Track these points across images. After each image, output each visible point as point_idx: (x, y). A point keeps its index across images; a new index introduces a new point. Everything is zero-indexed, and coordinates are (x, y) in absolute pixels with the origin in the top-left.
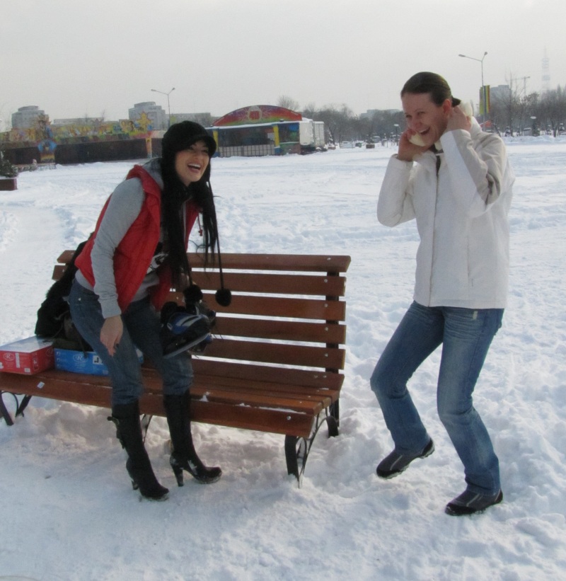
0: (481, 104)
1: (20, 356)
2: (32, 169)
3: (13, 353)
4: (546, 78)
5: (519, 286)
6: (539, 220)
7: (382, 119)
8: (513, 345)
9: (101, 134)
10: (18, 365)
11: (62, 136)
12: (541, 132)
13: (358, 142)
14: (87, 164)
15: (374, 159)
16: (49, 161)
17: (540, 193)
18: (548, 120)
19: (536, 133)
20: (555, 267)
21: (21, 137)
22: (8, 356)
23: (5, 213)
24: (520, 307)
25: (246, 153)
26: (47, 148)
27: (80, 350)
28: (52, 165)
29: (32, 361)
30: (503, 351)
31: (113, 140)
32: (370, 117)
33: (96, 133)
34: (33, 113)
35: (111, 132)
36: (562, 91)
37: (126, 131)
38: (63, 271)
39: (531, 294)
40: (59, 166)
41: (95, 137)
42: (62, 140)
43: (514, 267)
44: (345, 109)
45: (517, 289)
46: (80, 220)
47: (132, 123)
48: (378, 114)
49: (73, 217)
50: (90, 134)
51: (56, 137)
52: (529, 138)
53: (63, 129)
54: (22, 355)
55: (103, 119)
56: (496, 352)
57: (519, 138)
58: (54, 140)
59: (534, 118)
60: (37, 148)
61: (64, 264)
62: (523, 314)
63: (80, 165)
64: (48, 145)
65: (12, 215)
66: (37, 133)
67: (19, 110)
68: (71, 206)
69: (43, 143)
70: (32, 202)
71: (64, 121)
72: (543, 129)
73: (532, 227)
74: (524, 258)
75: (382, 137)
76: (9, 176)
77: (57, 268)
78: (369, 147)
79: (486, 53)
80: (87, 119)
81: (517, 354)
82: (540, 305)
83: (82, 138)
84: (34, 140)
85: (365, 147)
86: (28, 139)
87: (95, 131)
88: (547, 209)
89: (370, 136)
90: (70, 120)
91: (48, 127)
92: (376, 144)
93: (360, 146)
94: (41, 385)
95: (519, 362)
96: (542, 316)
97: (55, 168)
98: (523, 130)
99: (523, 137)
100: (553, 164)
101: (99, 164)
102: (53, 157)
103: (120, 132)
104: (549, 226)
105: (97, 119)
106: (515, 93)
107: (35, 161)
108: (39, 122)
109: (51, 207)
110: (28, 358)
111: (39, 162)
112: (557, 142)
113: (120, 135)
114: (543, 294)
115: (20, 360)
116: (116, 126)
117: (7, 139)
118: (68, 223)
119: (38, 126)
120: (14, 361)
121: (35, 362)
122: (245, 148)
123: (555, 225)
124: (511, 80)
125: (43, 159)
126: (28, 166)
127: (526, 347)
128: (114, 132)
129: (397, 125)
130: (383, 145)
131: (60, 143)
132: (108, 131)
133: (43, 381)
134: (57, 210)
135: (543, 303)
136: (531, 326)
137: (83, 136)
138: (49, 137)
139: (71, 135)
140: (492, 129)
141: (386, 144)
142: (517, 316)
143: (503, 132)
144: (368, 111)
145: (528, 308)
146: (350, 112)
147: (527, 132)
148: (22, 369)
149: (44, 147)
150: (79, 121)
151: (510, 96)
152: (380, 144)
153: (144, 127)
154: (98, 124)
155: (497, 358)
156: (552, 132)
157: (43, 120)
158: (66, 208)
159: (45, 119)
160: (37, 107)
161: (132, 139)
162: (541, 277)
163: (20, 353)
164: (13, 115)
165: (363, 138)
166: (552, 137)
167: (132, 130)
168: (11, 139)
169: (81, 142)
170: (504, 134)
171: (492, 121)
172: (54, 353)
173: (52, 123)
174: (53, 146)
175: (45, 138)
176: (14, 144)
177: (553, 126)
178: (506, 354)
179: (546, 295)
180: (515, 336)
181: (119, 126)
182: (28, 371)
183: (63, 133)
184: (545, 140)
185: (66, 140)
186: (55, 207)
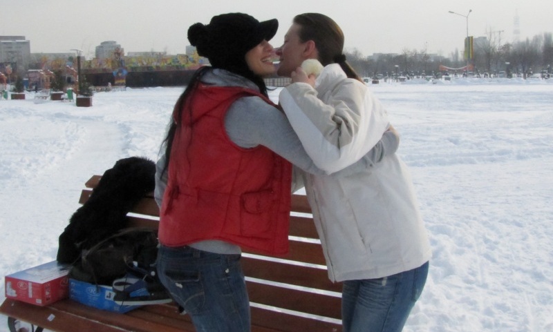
0: (465, 52)
1: (33, 286)
2: (107, 90)
3: (26, 283)
4: (516, 32)
5: (518, 216)
6: (525, 151)
7: (385, 61)
8: (524, 283)
9: (163, 65)
10: (31, 295)
11: (132, 65)
12: (513, 75)
13: (365, 78)
14: (150, 88)
15: (380, 93)
16: (122, 84)
17: (522, 127)
18: (520, 65)
19: (510, 76)
20: (548, 198)
21: (100, 64)
22: (21, 285)
23: (77, 126)
24: (524, 239)
25: (276, 84)
26: (120, 74)
27: (93, 283)
28: (123, 87)
29: (43, 292)
30: (514, 289)
31: (172, 70)
32: (376, 59)
33: (158, 64)
34: (112, 47)
35: (170, 64)
36: (530, 42)
37: (183, 64)
38: (90, 196)
39: (530, 224)
40: (128, 88)
41: (157, 67)
42: (132, 68)
43: (511, 196)
44: (356, 52)
45: (518, 219)
46: (135, 135)
47: (187, 57)
48: (382, 57)
49: (131, 132)
50: (154, 64)
51: (127, 66)
52: (504, 79)
53: (134, 60)
54: (35, 285)
55: (165, 53)
56: (508, 290)
57: (495, 79)
58: (126, 68)
59: (508, 63)
60: (112, 74)
61: (91, 189)
62: (528, 247)
63: (145, 88)
64: (121, 71)
65: (83, 128)
66: (113, 62)
67: (102, 43)
68: (130, 122)
69: (117, 70)
70: (101, 117)
71: (136, 53)
72: (515, 73)
73: (520, 157)
74: (518, 188)
75: (385, 75)
76: (86, 95)
77: (84, 193)
78: (375, 82)
79: (471, 11)
80: (153, 53)
81: (530, 293)
82: (542, 237)
83: (148, 67)
84: (110, 67)
85: (371, 82)
86: (105, 67)
87: (158, 62)
88: (530, 141)
89: (375, 74)
90: (140, 53)
91: (122, 58)
92: (380, 81)
93: (367, 82)
94: (51, 317)
95: (534, 303)
96: (547, 250)
97: (125, 90)
98: (498, 73)
99: (499, 79)
100: (527, 102)
101: (160, 88)
102: (124, 81)
103: (177, 64)
104: (535, 157)
105: (160, 53)
106: (494, 43)
107: (110, 84)
108: (115, 53)
109: (116, 122)
110: (40, 288)
111: (113, 84)
112: (528, 83)
113: (177, 67)
114: (543, 225)
115: (33, 291)
116: (175, 59)
117: (90, 66)
118: (127, 137)
119: (113, 57)
120: (27, 290)
121: (47, 293)
122: (276, 80)
123: (540, 157)
124: (490, 33)
125: (116, 82)
126: (104, 88)
127: (537, 285)
128: (173, 64)
129: (397, 66)
130: (385, 81)
131: (130, 71)
132: (169, 62)
133: (54, 313)
134: (120, 125)
135: (544, 235)
136: (539, 261)
137: (149, 65)
138: (122, 66)
139: (139, 65)
140: (473, 71)
141: (388, 80)
142: (523, 249)
143: (482, 74)
144: (374, 54)
145: (532, 240)
146: (360, 54)
147: (501, 75)
148: (34, 299)
149: (118, 73)
150: (146, 54)
151: (489, 45)
152: (383, 80)
153: (196, 60)
154: (161, 57)
155: (511, 298)
156: (522, 75)
157: (118, 52)
158: (128, 124)
159: (120, 51)
160: (115, 42)
161: (186, 69)
162: (537, 207)
163: (33, 283)
164: (97, 47)
165: (370, 75)
166: (522, 79)
167: (187, 63)
168: (93, 66)
169: (146, 70)
170: (483, 75)
171: (474, 65)
172: (69, 283)
173: (126, 55)
174: (125, 72)
175: (119, 66)
176: (95, 70)
177: (524, 70)
178: (518, 292)
179: (546, 227)
180: (524, 272)
181: (177, 59)
182: (39, 302)
183: (134, 63)
184: (517, 81)
185: (135, 68)
186: (118, 123)
